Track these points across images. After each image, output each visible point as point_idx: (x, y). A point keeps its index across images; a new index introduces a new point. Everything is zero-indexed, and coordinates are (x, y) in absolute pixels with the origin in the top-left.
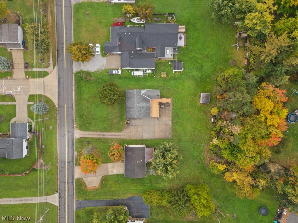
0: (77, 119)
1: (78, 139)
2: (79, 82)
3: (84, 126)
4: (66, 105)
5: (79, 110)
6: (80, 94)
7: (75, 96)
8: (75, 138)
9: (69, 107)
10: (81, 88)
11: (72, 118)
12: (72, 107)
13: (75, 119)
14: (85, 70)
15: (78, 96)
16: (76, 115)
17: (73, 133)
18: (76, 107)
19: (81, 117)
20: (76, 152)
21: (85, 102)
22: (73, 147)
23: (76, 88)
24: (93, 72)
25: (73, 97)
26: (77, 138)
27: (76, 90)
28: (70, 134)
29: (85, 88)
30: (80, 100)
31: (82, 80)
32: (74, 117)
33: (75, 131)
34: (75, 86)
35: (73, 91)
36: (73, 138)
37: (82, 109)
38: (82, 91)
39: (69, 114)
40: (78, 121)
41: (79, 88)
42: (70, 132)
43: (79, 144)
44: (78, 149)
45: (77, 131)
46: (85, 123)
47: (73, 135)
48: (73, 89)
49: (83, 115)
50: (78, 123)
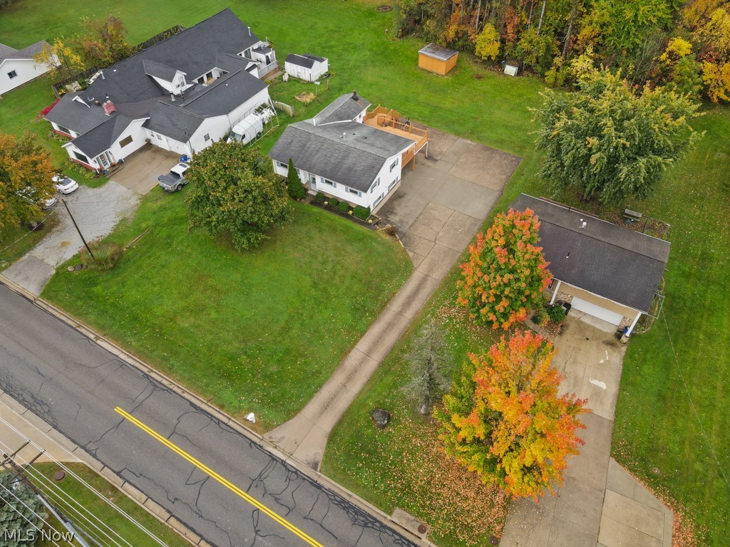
0: (227, 395)
1: (328, 456)
2: (90, 297)
3: (287, 386)
4: (119, 410)
5: (193, 365)
6: (136, 318)
7: (126, 346)
8: (315, 466)
9: (142, 397)
10: (114, 305)
11: (203, 416)
12: (151, 388)
13: (222, 407)
14: (76, 253)
15: (134, 335)
16: (204, 391)
17: (283, 463)
18: (170, 371)
19: (228, 376)
20: (397, 511)
21: (186, 323)
22: (358, 512)
23: (95, 324)
25: (123, 357)
26: (320, 458)
27: (101, 328)
28: (275, 482)
29: (133, 292)
30: (163, 335)
32: (204, 407)
33: (277, 444)
34: (89, 323)
35: (93, 343)
36: (304, 479)
37: (205, 350)
38: (134, 305)
39: (175, 422)
40: (240, 402)
41: (111, 311)
42: (260, 475)
43: (359, 468)
44: (385, 492)
45: (283, 438)
46: (272, 374)
47: (289, 471)
48: (88, 337)
49: (232, 358)
50: (249, 403)
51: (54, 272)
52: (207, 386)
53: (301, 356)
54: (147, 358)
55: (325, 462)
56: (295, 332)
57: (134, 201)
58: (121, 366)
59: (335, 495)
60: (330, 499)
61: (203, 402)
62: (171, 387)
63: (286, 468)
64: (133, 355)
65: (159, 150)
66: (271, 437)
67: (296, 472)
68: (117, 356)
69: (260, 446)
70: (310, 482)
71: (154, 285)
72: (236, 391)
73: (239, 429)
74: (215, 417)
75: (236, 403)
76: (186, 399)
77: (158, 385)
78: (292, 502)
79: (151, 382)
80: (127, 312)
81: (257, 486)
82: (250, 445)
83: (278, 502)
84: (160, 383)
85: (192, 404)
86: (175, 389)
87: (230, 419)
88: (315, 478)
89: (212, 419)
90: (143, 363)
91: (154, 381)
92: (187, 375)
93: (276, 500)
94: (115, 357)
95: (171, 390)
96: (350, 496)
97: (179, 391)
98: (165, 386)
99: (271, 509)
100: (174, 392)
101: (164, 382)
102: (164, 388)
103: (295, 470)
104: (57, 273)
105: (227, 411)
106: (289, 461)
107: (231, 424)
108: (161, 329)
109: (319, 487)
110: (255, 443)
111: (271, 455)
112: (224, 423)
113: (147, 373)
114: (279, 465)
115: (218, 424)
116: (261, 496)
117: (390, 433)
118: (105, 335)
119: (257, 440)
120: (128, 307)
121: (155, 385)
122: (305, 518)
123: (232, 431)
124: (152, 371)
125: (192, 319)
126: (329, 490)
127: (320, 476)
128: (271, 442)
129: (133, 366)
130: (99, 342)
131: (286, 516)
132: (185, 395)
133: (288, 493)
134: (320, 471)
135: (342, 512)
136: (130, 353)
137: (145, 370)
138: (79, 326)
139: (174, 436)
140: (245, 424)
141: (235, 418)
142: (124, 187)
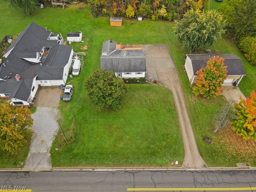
0: (159, 161)
1: (205, 160)
2: (75, 156)
3: (174, 146)
4: (129, 189)
5: (138, 158)
6: (101, 154)
7: (108, 165)
8: (205, 166)
9: (132, 180)
10: (88, 153)
11: (159, 173)
12: (132, 174)
13: (161, 166)
14: (52, 142)
15: (107, 160)
16: (150, 164)
17: (196, 171)
18: (132, 164)
19: (153, 154)
20: (237, 164)
21: (121, 145)
22: (229, 172)
23: (88, 164)
24: (60, 129)
25: (110, 170)
26: (204, 163)
27: (92, 164)
29: (91, 145)
30: (117, 154)
32: (155, 170)
33: (189, 167)
34: (85, 165)
35: (94, 172)
36: (206, 172)
37: (136, 151)
38: (96, 149)
39: (152, 181)
40: (165, 160)
41: (89, 156)
42: (194, 180)
43: (217, 159)
44: (230, 161)
45: (188, 164)
46: (165, 145)
47: (200, 172)
48: (89, 171)
49: (148, 148)
50: (168, 159)
51: (50, 154)
52: (149, 162)
53: (168, 135)
54: (120, 165)
55: (206, 163)
56: (159, 128)
57: (56, 111)
58: (113, 174)
59: (219, 171)
60: (219, 173)
61: (153, 168)
62: (138, 170)
63: (199, 172)
64: (114, 167)
65: (46, 87)
66: (185, 166)
67: (202, 171)
68: (108, 171)
69: (184, 171)
70: (209, 172)
71: (96, 138)
72: (160, 158)
73: (173, 170)
74: (162, 171)
75: (164, 162)
76: (147, 171)
77: (133, 172)
78: (211, 181)
79: (129, 172)
80: (96, 153)
81: (197, 184)
82: (182, 172)
83: (207, 184)
84: (133, 171)
85: (151, 171)
86: (140, 170)
87: (167, 168)
88: (209, 170)
89: (162, 172)
90: (120, 168)
91: (131, 172)
92: (139, 162)
93: (206, 184)
94: (108, 172)
95: (139, 171)
96: (223, 168)
97: (142, 170)
98: (135, 171)
99: (208, 188)
100: (140, 171)
101: (134, 170)
102: (137, 172)
103: (201, 171)
104: (52, 154)
105: (164, 166)
106: (197, 170)
107: (169, 169)
108: (114, 152)
109: (212, 172)
110: (182, 171)
111: (190, 171)
112: (167, 171)
113: (125, 170)
114: (196, 173)
115: (166, 172)
116: (201, 186)
117: (213, 143)
118: (96, 166)
119: (182, 170)
120: (94, 151)
121: (132, 173)
122: (219, 184)
123: (172, 172)
124: (126, 169)
125: (122, 142)
126: (216, 171)
127: (209, 168)
128: (186, 167)
129: (117, 171)
130: (95, 170)
131: (213, 187)
132: (145, 170)
133: (207, 180)
134: (208, 167)
135: (225, 175)
136: (112, 167)
137: (123, 170)
138: (81, 169)
139: (156, 186)
140: (174, 167)
141: (169, 167)
142: (46, 107)
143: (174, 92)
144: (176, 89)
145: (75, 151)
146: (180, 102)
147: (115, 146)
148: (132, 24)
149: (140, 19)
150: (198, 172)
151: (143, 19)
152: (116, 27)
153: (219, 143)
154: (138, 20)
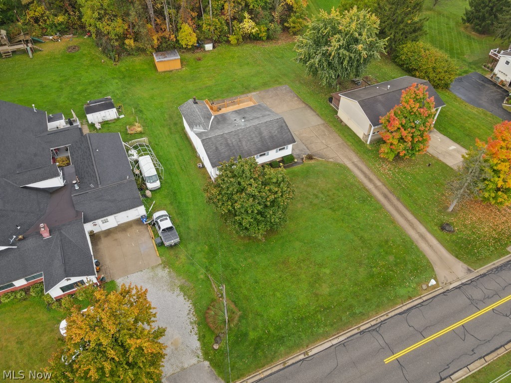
0: (402, 291)
2: (258, 344)
3: (408, 258)
4: (387, 361)
5: (367, 300)
6: (302, 319)
7: (326, 336)
8: (470, 271)
9: (382, 342)
10: (278, 329)
11: (413, 311)
12: (374, 333)
13: (410, 298)
14: (196, 337)
15: (319, 327)
16: (393, 302)
17: (463, 284)
18: (364, 316)
19: (386, 283)
20: (508, 249)
21: (325, 290)
23: (291, 349)
24: (194, 304)
25: (335, 342)
27: (298, 346)
28: (477, 294)
29: (272, 311)
30: (328, 308)
31: (246, 335)
32: (405, 308)
33: (449, 282)
34: (287, 354)
35: (310, 358)
36: (478, 279)
37: (356, 289)
38: (288, 316)
39: (411, 329)
40: (409, 286)
41: (283, 333)
42: (469, 299)
43: (478, 252)
44: (496, 249)
45: (445, 277)
46: (395, 261)
47: (470, 284)
48: (300, 360)
49: (372, 276)
50: (412, 282)
51: (207, 363)
52: (389, 299)
53: (387, 242)
54: (346, 326)
55: (469, 265)
56: (366, 236)
57: (163, 273)
58: (344, 345)
59: (492, 270)
60: (494, 273)
61: (401, 307)
62: (379, 320)
63: (468, 284)
64: (338, 334)
65: (108, 233)
66: (443, 283)
67: (472, 281)
68: (333, 345)
69: (447, 291)
70: (481, 277)
71: (274, 295)
72: (401, 286)
73: (430, 296)
74: (416, 305)
75: (410, 290)
76: (394, 316)
77: (374, 328)
78: (492, 291)
79: (369, 331)
80: (291, 322)
81: (477, 304)
82: (445, 295)
83: (491, 298)
84: (372, 326)
85: (400, 314)
86: (382, 319)
87: (420, 298)
88: (479, 274)
89: (418, 307)
90: (349, 330)
91: (370, 329)
92: (374, 307)
93: (488, 297)
94: (334, 347)
95: (382, 321)
96: (494, 264)
97: (385, 317)
98: (376, 324)
99: (494, 303)
100: (384, 320)
101: (373, 323)
102: (379, 324)
103: (470, 281)
104: (211, 361)
105: (415, 296)
106: (464, 281)
107: (425, 299)
108: (321, 307)
109: (484, 275)
110: (444, 292)
111: (456, 288)
112: (422, 302)
113: (359, 331)
114: (464, 287)
115: (423, 305)
116: (484, 304)
117: (458, 229)
118: (307, 346)
119: (442, 291)
120: (287, 320)
121: (374, 330)
122: (504, 289)
123: (430, 300)
124: (359, 328)
125: (323, 284)
126: (488, 272)
127: (478, 272)
128: (446, 284)
129: (348, 338)
130: (310, 354)
131: (501, 298)
132: (390, 315)
133: (485, 291)
134: (475, 270)
135: (503, 272)
136: (335, 335)
137: (356, 331)
138: (284, 363)
139: (424, 333)
140: (429, 291)
141: (421, 295)
142: (137, 273)
143: (349, 165)
144: (350, 160)
145: (252, 335)
146: (370, 180)
147: (316, 295)
148: (199, 59)
149: (209, 47)
150: (466, 284)
151: (214, 47)
152: (171, 71)
153: (465, 226)
154: (204, 49)
